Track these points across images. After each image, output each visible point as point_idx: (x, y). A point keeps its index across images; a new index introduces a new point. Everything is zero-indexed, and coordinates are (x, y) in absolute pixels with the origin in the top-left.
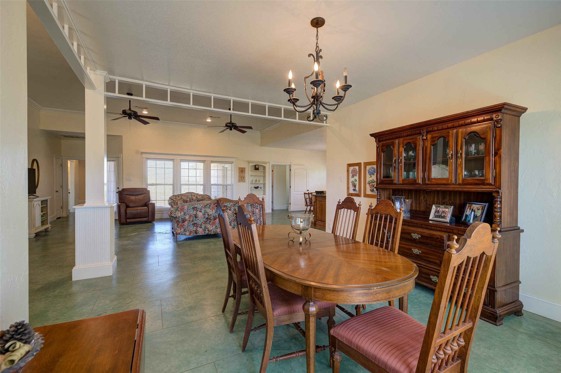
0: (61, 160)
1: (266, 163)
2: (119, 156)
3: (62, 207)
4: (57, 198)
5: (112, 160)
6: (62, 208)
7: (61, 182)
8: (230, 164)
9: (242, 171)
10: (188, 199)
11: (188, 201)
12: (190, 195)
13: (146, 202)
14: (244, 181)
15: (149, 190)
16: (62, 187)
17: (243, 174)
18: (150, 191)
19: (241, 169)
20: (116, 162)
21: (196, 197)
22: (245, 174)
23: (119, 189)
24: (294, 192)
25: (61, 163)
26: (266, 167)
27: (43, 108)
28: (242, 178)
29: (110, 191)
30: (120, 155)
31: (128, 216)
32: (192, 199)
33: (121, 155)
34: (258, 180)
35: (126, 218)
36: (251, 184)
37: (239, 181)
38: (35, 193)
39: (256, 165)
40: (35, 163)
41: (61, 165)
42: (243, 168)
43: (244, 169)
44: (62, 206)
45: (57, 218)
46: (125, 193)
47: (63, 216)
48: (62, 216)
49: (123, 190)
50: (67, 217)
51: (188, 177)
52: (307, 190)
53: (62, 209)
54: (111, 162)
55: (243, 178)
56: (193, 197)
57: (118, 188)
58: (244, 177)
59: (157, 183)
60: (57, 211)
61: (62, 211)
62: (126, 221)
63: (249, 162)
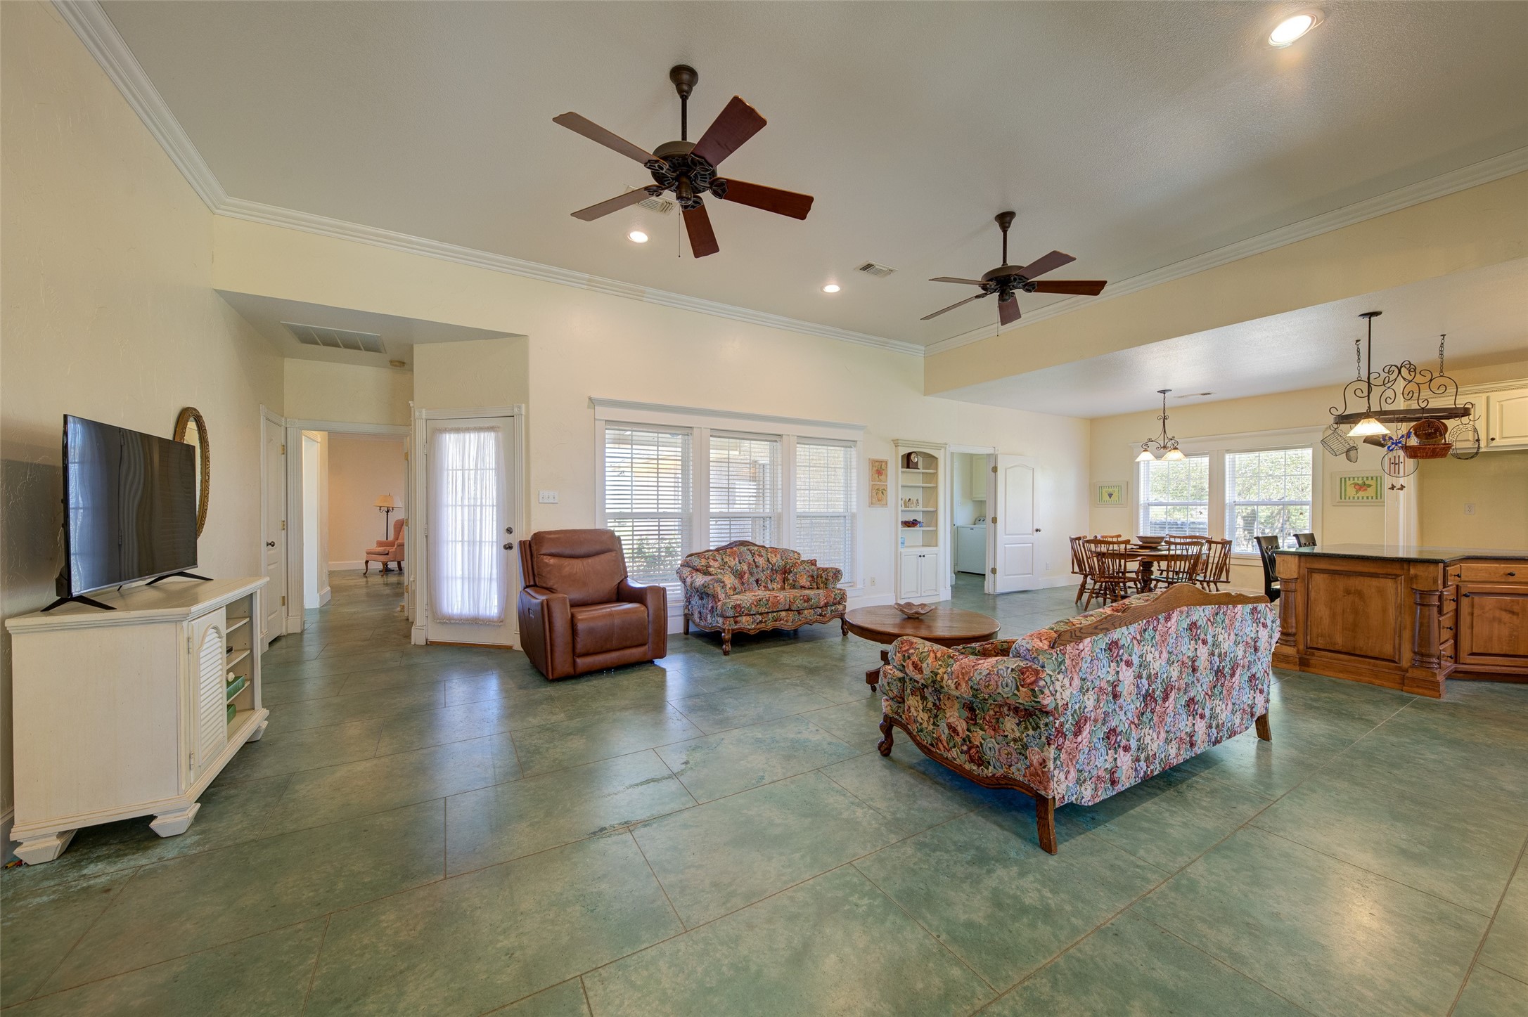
0: (283, 429)
1: (939, 446)
2: (516, 410)
3: (284, 597)
4: (270, 567)
5: (486, 425)
6: (285, 601)
7: (283, 508)
8: (843, 448)
9: (879, 469)
10: (745, 568)
11: (745, 573)
12: (748, 552)
13: (619, 583)
14: (883, 502)
15: (619, 537)
16: (285, 525)
17: (880, 481)
18: (622, 538)
19: (877, 464)
20: (500, 434)
21: (766, 559)
22: (886, 481)
23: (511, 533)
24: (1006, 534)
25: (283, 442)
26: (939, 460)
27: (230, 200)
28: (878, 495)
29: (481, 542)
30: (519, 408)
31: (580, 647)
32: (756, 566)
33: (523, 406)
34: (915, 501)
35: (575, 654)
36: (902, 511)
37: (872, 504)
38: (194, 563)
39: (909, 455)
40: (192, 425)
41: (285, 449)
42: (881, 462)
43: (883, 464)
44: (284, 594)
45: (271, 644)
46: (548, 551)
47: (290, 631)
48: (284, 632)
49: (538, 538)
50: (302, 632)
51: (727, 490)
52: (1035, 529)
53: (284, 604)
54: (482, 435)
55: (882, 493)
56: (758, 559)
57: (509, 531)
58: (884, 491)
59: (634, 511)
60: (272, 616)
61: (284, 615)
62: (574, 663)
63: (896, 443)
